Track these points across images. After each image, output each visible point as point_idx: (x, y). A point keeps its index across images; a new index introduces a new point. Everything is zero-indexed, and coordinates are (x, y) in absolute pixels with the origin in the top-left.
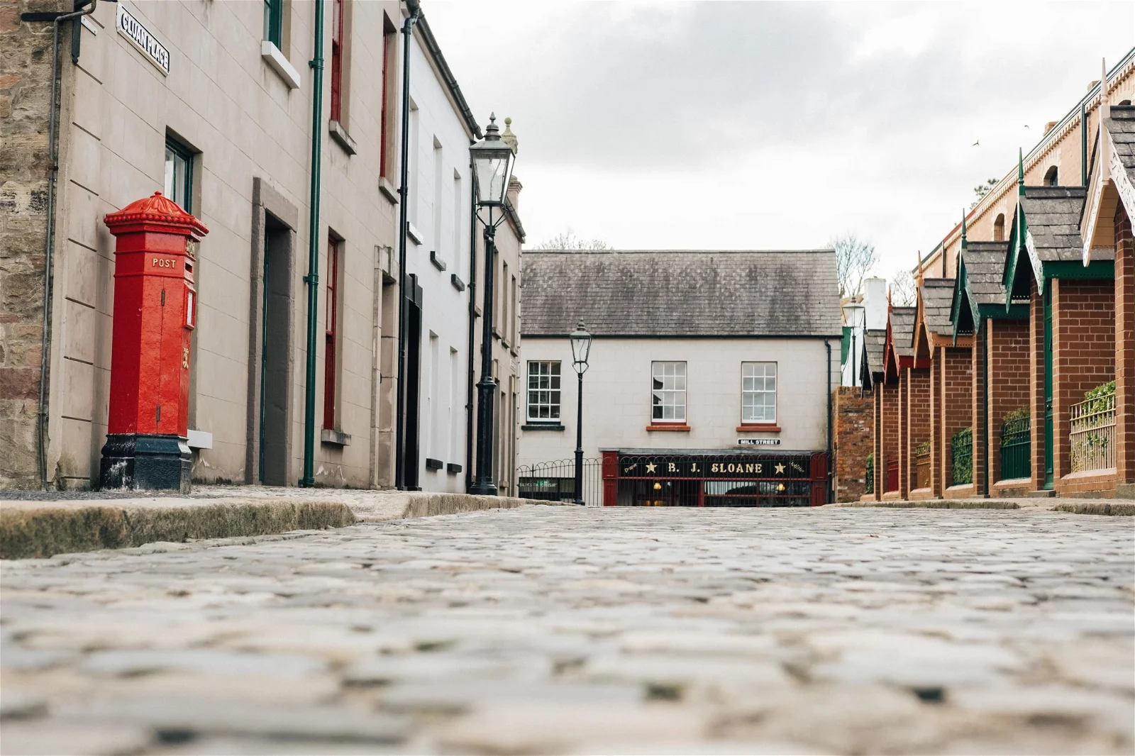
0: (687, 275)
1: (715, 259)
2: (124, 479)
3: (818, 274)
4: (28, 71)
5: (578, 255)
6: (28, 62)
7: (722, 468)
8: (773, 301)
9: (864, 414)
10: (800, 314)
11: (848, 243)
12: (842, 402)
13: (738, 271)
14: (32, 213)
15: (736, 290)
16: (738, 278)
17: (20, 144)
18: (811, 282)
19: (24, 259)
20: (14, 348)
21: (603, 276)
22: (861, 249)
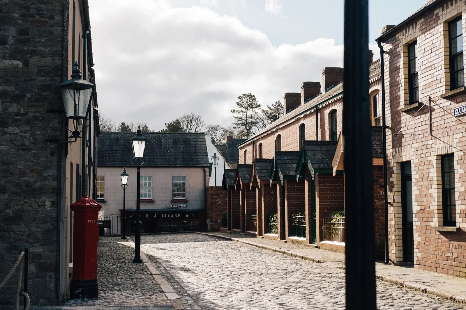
0: (150, 142)
1: (160, 136)
2: (80, 296)
3: (199, 142)
4: (48, 159)
5: (108, 134)
6: (49, 156)
7: (166, 216)
8: (183, 153)
9: (220, 197)
10: (194, 158)
11: (191, 116)
12: (211, 192)
13: (169, 141)
14: (52, 208)
15: (169, 148)
16: (169, 144)
17: (47, 185)
18: (197, 145)
19: (49, 224)
20: (46, 255)
21: (118, 142)
22: (196, 119)
